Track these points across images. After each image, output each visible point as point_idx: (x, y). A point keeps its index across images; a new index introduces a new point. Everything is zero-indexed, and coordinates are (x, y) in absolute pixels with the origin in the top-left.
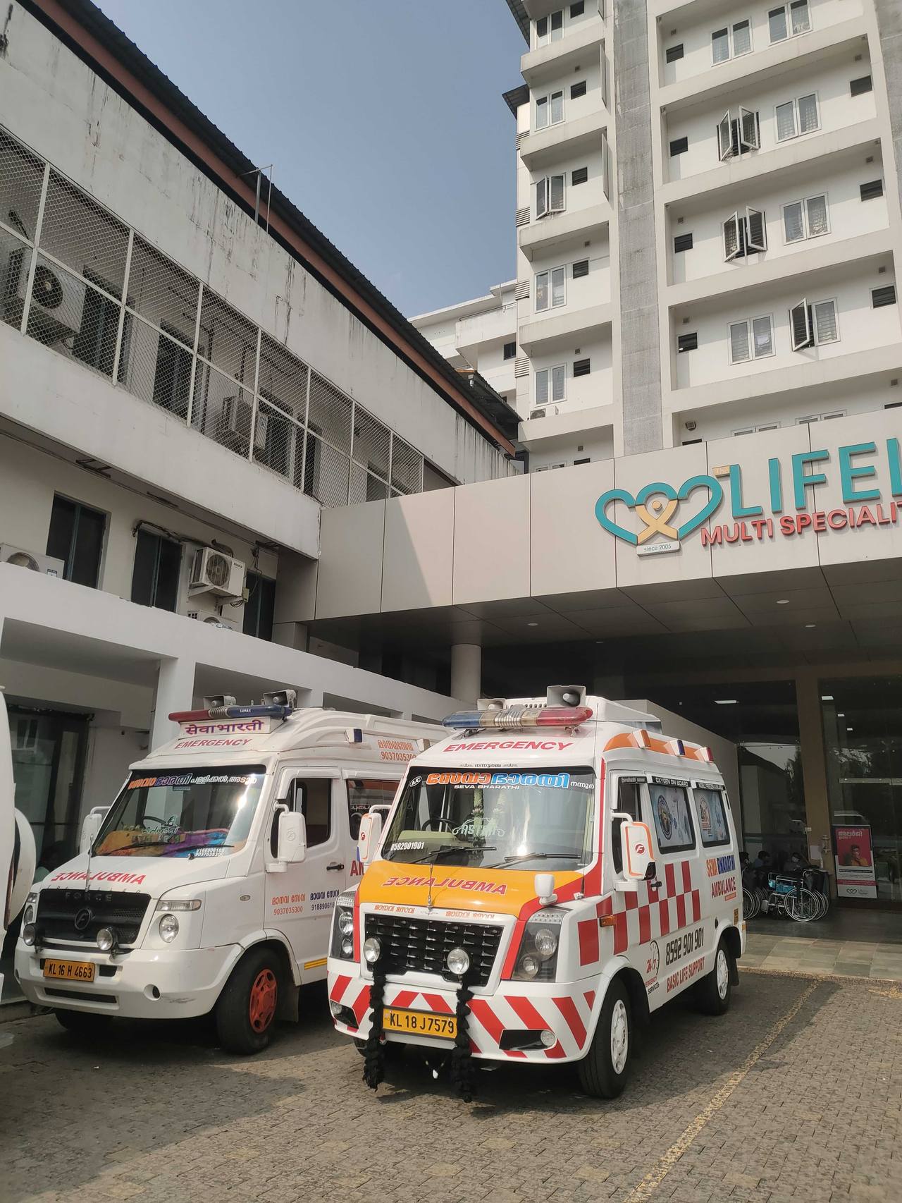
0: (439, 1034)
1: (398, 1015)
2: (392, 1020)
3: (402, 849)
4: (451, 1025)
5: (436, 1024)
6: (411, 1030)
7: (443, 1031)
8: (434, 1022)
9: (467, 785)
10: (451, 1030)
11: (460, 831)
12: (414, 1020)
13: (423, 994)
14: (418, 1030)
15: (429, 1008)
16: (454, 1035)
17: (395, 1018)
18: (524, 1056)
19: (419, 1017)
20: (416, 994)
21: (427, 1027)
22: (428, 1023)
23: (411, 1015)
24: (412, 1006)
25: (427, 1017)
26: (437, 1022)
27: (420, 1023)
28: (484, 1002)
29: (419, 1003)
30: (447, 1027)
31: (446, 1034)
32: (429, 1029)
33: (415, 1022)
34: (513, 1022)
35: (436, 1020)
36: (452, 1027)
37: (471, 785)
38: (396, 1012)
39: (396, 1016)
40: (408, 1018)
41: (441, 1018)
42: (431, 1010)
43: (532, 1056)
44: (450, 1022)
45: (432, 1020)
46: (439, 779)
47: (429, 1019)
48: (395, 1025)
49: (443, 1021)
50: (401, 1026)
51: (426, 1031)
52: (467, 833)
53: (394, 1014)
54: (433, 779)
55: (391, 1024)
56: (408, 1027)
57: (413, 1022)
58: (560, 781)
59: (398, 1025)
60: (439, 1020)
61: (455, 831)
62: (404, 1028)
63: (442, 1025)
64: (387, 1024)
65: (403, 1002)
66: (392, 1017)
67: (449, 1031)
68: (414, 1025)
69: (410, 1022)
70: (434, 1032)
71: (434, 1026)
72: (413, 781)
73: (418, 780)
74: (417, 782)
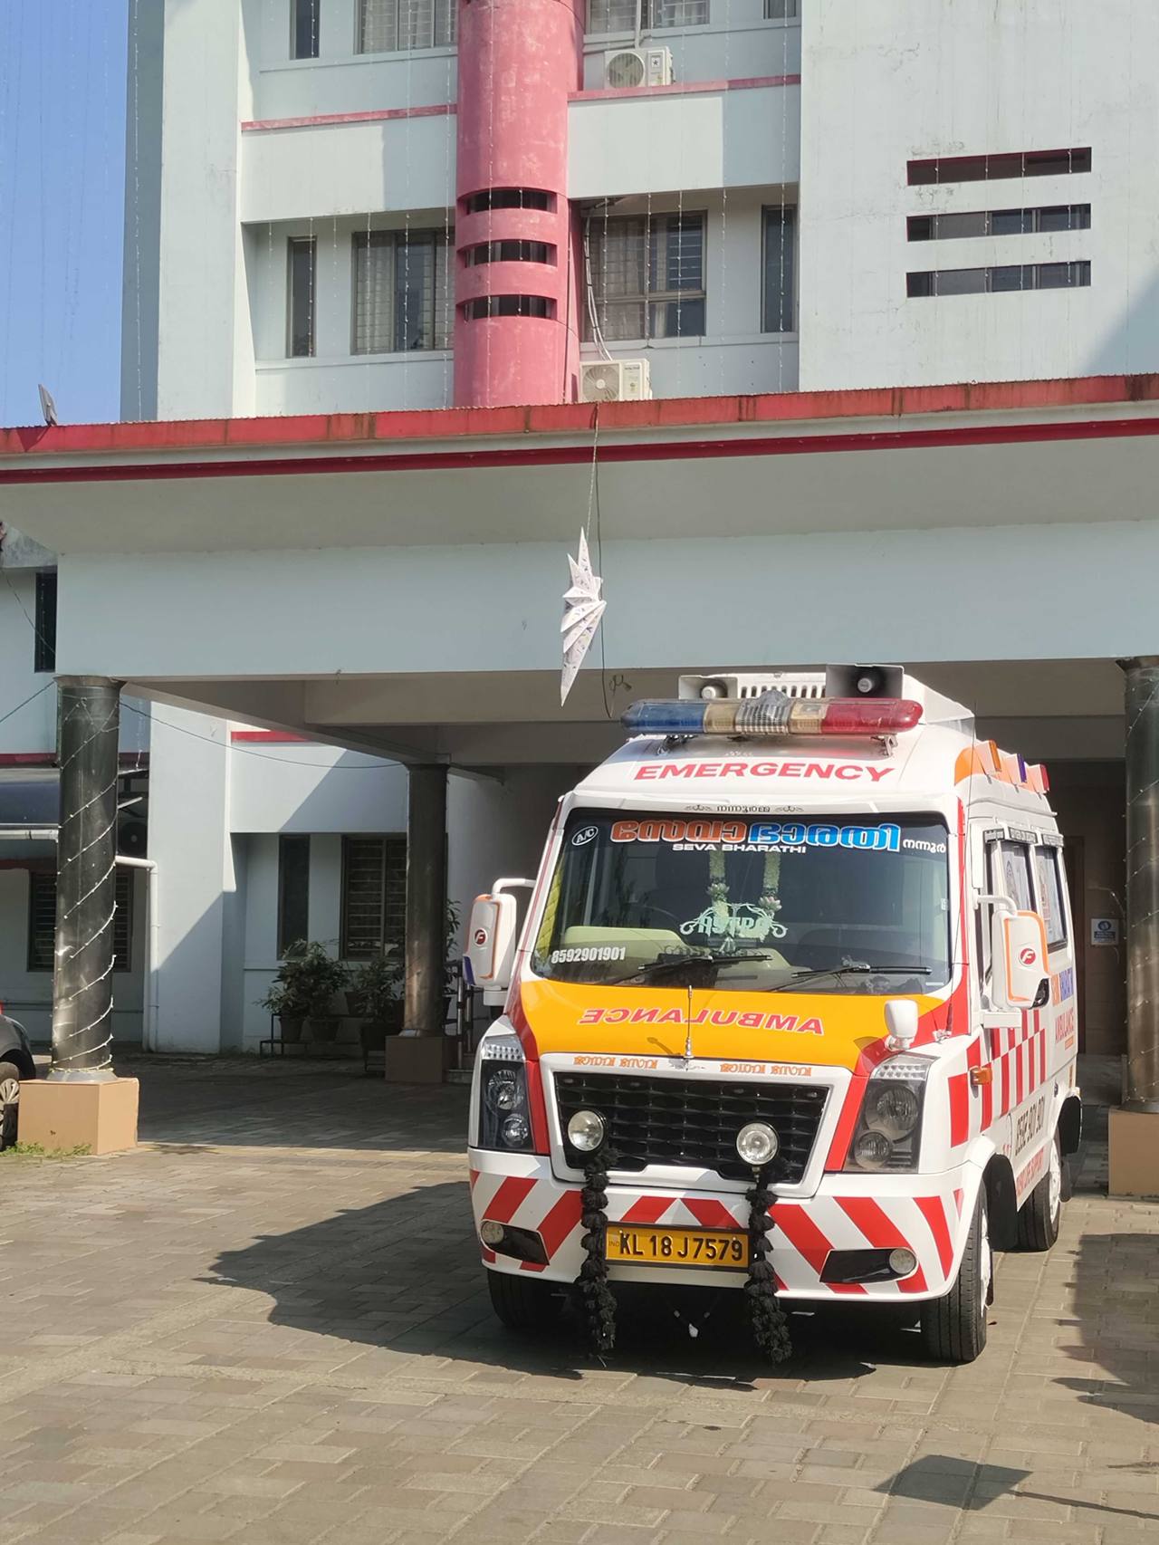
0: (715, 1262)
1: (634, 1237)
2: (624, 1244)
3: (577, 959)
4: (737, 1247)
5: (708, 1247)
6: (660, 1259)
7: (721, 1258)
8: (704, 1243)
9: (700, 844)
10: (737, 1255)
11: (697, 928)
12: (666, 1243)
13: (684, 1200)
14: (674, 1259)
15: (694, 1221)
16: (743, 1263)
17: (630, 1243)
18: (862, 1291)
19: (677, 1237)
20: (674, 1199)
21: (691, 1252)
22: (693, 1246)
23: (660, 1235)
24: (660, 1221)
25: (691, 1235)
26: (710, 1245)
27: (677, 1246)
28: (798, 1207)
29: (678, 1215)
30: (729, 1250)
31: (728, 1262)
32: (696, 1256)
33: (668, 1247)
34: (847, 1237)
35: (708, 1241)
36: (740, 1250)
37: (707, 844)
38: (632, 1232)
39: (631, 1238)
40: (653, 1239)
41: (718, 1237)
42: (697, 1223)
43: (876, 1290)
44: (735, 1242)
45: (701, 1241)
46: (636, 831)
47: (696, 1240)
48: (629, 1252)
49: (721, 1241)
50: (641, 1253)
51: (689, 1260)
52: (712, 932)
53: (628, 1236)
54: (625, 831)
55: (622, 1252)
56: (655, 1253)
57: (664, 1246)
58: (885, 840)
59: (635, 1253)
60: (714, 1241)
61: (687, 928)
62: (647, 1257)
63: (720, 1247)
64: (614, 1253)
65: (645, 1214)
66: (624, 1240)
67: (734, 1257)
68: (666, 1251)
69: (659, 1246)
70: (703, 1260)
71: (704, 1251)
72: (580, 836)
73: (591, 833)
74: (589, 836)
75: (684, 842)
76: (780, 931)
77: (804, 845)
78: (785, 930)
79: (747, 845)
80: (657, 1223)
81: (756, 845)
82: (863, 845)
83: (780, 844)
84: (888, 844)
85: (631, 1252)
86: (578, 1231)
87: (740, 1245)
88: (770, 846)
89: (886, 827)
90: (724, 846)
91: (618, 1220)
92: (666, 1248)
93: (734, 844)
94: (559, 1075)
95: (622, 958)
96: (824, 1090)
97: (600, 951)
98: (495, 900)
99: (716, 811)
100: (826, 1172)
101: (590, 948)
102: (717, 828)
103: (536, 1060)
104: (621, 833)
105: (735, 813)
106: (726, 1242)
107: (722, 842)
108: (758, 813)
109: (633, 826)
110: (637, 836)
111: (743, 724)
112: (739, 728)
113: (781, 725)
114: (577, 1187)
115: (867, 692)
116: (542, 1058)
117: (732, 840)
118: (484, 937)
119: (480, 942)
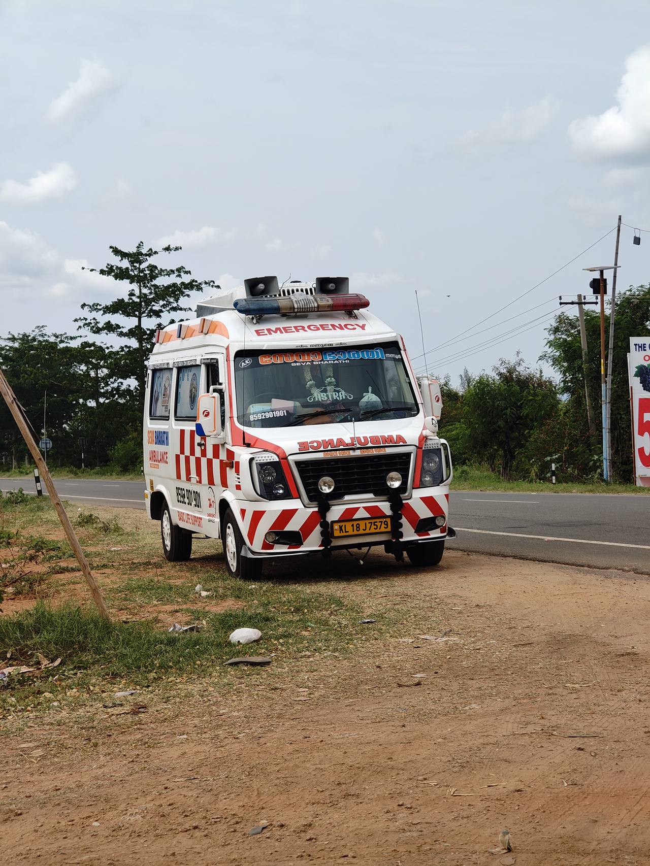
0: (378, 531)
1: (345, 525)
2: (341, 529)
3: (263, 418)
4: (386, 523)
5: (374, 525)
6: (356, 532)
7: (380, 529)
8: (373, 524)
9: (303, 362)
10: (386, 526)
11: (315, 399)
12: (358, 526)
13: (363, 507)
14: (361, 532)
15: (368, 515)
16: (389, 529)
17: (343, 528)
18: (429, 534)
19: (362, 524)
20: (359, 508)
21: (368, 528)
22: (368, 525)
23: (355, 523)
24: (355, 517)
25: (367, 522)
26: (375, 524)
27: (362, 527)
28: (407, 504)
29: (362, 514)
30: (383, 525)
31: (383, 529)
32: (370, 530)
33: (359, 527)
34: (424, 513)
35: (374, 522)
36: (387, 525)
37: (306, 362)
38: (343, 524)
39: (344, 526)
40: (353, 525)
41: (378, 520)
42: (370, 516)
43: (433, 534)
44: (385, 522)
45: (371, 523)
46: (271, 359)
47: (369, 523)
48: (343, 532)
49: (379, 522)
50: (348, 532)
51: (367, 531)
52: (322, 400)
53: (342, 525)
54: (266, 359)
55: (340, 532)
56: (353, 531)
57: (357, 527)
58: (378, 354)
59: (346, 532)
60: (377, 522)
61: (310, 399)
62: (351, 533)
63: (379, 524)
64: (337, 534)
65: (348, 516)
66: (341, 527)
67: (385, 527)
68: (358, 529)
69: (355, 528)
70: (373, 530)
71: (373, 527)
72: (243, 363)
73: (248, 361)
74: (248, 363)
75: (295, 362)
76: (350, 397)
77: (347, 359)
78: (352, 396)
79: (324, 361)
80: (353, 518)
81: (328, 361)
82: (371, 357)
83: (337, 360)
84: (380, 357)
85: (344, 532)
86: (318, 529)
87: (387, 523)
88: (334, 361)
89: (377, 349)
90: (314, 362)
91: (337, 520)
92: (358, 527)
93: (318, 361)
94: (298, 463)
95: (286, 415)
96: (408, 455)
97: (274, 412)
98: (212, 396)
99: (309, 347)
100: (413, 488)
101: (269, 412)
102: (308, 355)
103: (286, 458)
104: (264, 360)
105: (318, 347)
106: (382, 522)
107: (313, 361)
108: (328, 346)
109: (269, 357)
110: (273, 361)
111: (298, 308)
112: (296, 310)
113: (315, 307)
114: (316, 509)
115: (333, 290)
116: (289, 458)
117: (317, 360)
118: (208, 413)
119: (206, 416)
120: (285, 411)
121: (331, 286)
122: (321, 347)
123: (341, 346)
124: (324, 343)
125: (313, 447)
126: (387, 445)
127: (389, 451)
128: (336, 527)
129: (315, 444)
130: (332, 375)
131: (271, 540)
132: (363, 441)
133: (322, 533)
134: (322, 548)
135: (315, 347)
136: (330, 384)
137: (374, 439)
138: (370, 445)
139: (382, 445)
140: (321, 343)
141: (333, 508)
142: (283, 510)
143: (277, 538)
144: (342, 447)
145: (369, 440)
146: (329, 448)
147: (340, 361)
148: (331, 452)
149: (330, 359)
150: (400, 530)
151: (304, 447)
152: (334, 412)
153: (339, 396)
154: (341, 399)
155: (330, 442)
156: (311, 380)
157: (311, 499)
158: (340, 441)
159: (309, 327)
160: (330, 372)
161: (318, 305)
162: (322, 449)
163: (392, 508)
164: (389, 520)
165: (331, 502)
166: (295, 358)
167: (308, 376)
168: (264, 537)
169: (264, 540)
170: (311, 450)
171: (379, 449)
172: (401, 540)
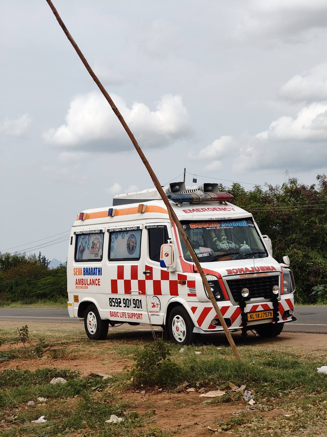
0: (267, 317)
2: (251, 317)
4: (271, 313)
6: (257, 319)
7: (268, 316)
8: (265, 314)
13: (261, 305)
14: (260, 318)
16: (272, 317)
17: (252, 316)
19: (260, 313)
20: (259, 305)
21: (263, 316)
22: (263, 314)
23: (257, 313)
24: (257, 310)
25: (263, 312)
26: (266, 314)
27: (260, 316)
29: (260, 308)
31: (269, 317)
33: (259, 316)
34: (286, 308)
35: (266, 313)
36: (271, 314)
38: (252, 314)
39: (252, 315)
40: (256, 315)
41: (267, 312)
42: (264, 310)
43: (289, 319)
46: (196, 225)
47: (263, 313)
49: (268, 313)
50: (254, 318)
51: (262, 318)
52: (225, 248)
55: (251, 319)
57: (258, 316)
58: (244, 224)
59: (253, 318)
60: (267, 313)
62: (255, 319)
63: (267, 314)
64: (249, 319)
65: (254, 309)
66: (251, 316)
67: (270, 316)
68: (258, 317)
69: (257, 316)
70: (265, 317)
71: (265, 315)
73: (185, 227)
74: (184, 227)
75: (208, 227)
76: (237, 246)
77: (232, 226)
79: (221, 227)
80: (256, 311)
81: (223, 227)
82: (242, 225)
86: (240, 316)
88: (226, 227)
89: (244, 221)
91: (249, 312)
94: (228, 281)
95: (209, 255)
96: (277, 277)
97: (203, 254)
98: (170, 245)
99: (215, 219)
100: (281, 295)
101: (200, 254)
102: (213, 224)
103: (221, 279)
104: (192, 226)
105: (219, 219)
106: (269, 313)
107: (216, 227)
108: (223, 219)
109: (195, 225)
110: (197, 227)
111: (202, 199)
112: (201, 200)
113: (209, 199)
114: (239, 306)
115: (211, 190)
116: (223, 278)
117: (218, 226)
118: (168, 255)
119: (167, 256)
120: (208, 254)
121: (210, 188)
122: (220, 219)
123: (229, 219)
124: (222, 217)
125: (234, 272)
126: (268, 271)
127: (270, 274)
128: (249, 315)
129: (235, 271)
130: (224, 235)
131: (214, 323)
132: (257, 269)
133: (242, 319)
134: (242, 327)
135: (217, 219)
136: (224, 239)
137: (262, 268)
138: (261, 271)
139: (266, 271)
140: (220, 217)
141: (247, 305)
142: (223, 307)
143: (217, 322)
144: (248, 272)
145: (260, 268)
146: (242, 273)
147: (229, 227)
148: (243, 275)
149: (224, 226)
150: (278, 317)
151: (230, 272)
152: (231, 254)
153: (232, 246)
154: (233, 247)
155: (242, 270)
156: (215, 237)
157: (236, 300)
158: (247, 269)
159: (208, 209)
160: (223, 233)
161: (211, 197)
162: (239, 273)
163: (273, 305)
164: (272, 312)
165: (246, 302)
166: (208, 226)
167: (214, 235)
168: (211, 322)
169: (211, 323)
170: (234, 274)
171: (265, 273)
172: (278, 322)
